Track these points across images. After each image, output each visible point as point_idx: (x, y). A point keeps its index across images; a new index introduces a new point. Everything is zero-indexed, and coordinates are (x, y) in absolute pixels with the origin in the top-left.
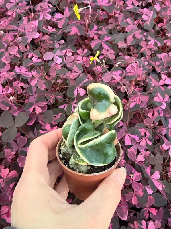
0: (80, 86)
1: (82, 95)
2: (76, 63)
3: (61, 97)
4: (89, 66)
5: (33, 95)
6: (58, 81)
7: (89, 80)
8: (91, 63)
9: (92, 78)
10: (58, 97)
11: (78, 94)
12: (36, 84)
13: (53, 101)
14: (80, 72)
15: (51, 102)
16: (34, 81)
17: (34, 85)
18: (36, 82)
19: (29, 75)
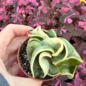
0: (69, 16)
1: (69, 23)
2: (70, 2)
3: (55, 22)
4: (78, 6)
5: (36, 18)
6: (54, 13)
7: (76, 15)
8: (80, 3)
9: (79, 14)
10: (53, 22)
11: (66, 22)
12: (41, 9)
13: (49, 24)
14: (71, 8)
15: (48, 24)
16: (40, 7)
17: (40, 9)
18: (42, 8)
19: (37, 4)
